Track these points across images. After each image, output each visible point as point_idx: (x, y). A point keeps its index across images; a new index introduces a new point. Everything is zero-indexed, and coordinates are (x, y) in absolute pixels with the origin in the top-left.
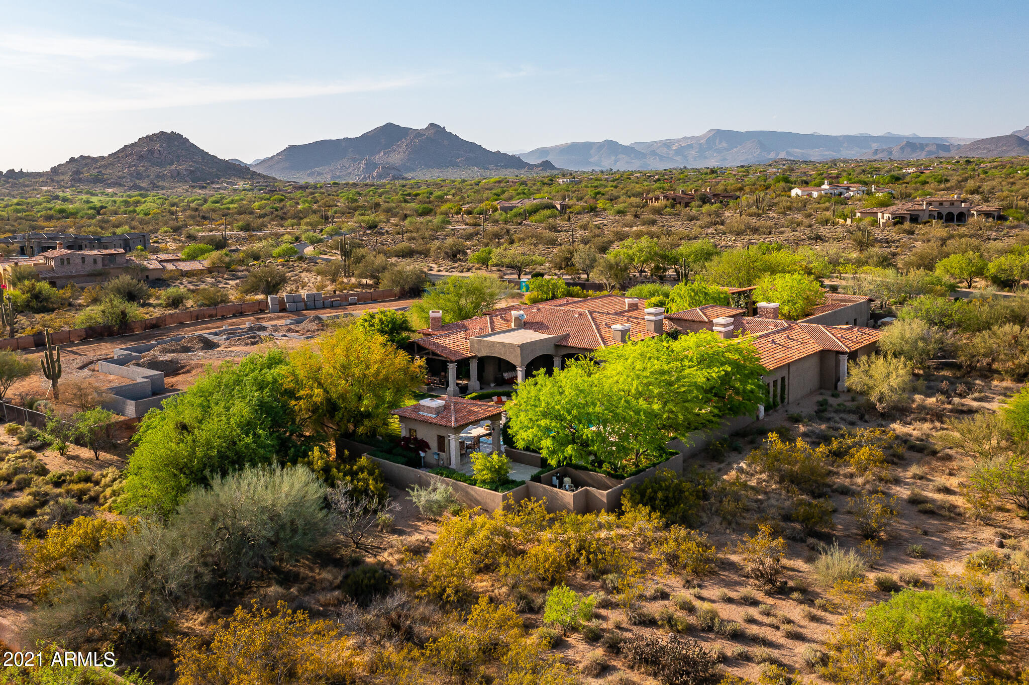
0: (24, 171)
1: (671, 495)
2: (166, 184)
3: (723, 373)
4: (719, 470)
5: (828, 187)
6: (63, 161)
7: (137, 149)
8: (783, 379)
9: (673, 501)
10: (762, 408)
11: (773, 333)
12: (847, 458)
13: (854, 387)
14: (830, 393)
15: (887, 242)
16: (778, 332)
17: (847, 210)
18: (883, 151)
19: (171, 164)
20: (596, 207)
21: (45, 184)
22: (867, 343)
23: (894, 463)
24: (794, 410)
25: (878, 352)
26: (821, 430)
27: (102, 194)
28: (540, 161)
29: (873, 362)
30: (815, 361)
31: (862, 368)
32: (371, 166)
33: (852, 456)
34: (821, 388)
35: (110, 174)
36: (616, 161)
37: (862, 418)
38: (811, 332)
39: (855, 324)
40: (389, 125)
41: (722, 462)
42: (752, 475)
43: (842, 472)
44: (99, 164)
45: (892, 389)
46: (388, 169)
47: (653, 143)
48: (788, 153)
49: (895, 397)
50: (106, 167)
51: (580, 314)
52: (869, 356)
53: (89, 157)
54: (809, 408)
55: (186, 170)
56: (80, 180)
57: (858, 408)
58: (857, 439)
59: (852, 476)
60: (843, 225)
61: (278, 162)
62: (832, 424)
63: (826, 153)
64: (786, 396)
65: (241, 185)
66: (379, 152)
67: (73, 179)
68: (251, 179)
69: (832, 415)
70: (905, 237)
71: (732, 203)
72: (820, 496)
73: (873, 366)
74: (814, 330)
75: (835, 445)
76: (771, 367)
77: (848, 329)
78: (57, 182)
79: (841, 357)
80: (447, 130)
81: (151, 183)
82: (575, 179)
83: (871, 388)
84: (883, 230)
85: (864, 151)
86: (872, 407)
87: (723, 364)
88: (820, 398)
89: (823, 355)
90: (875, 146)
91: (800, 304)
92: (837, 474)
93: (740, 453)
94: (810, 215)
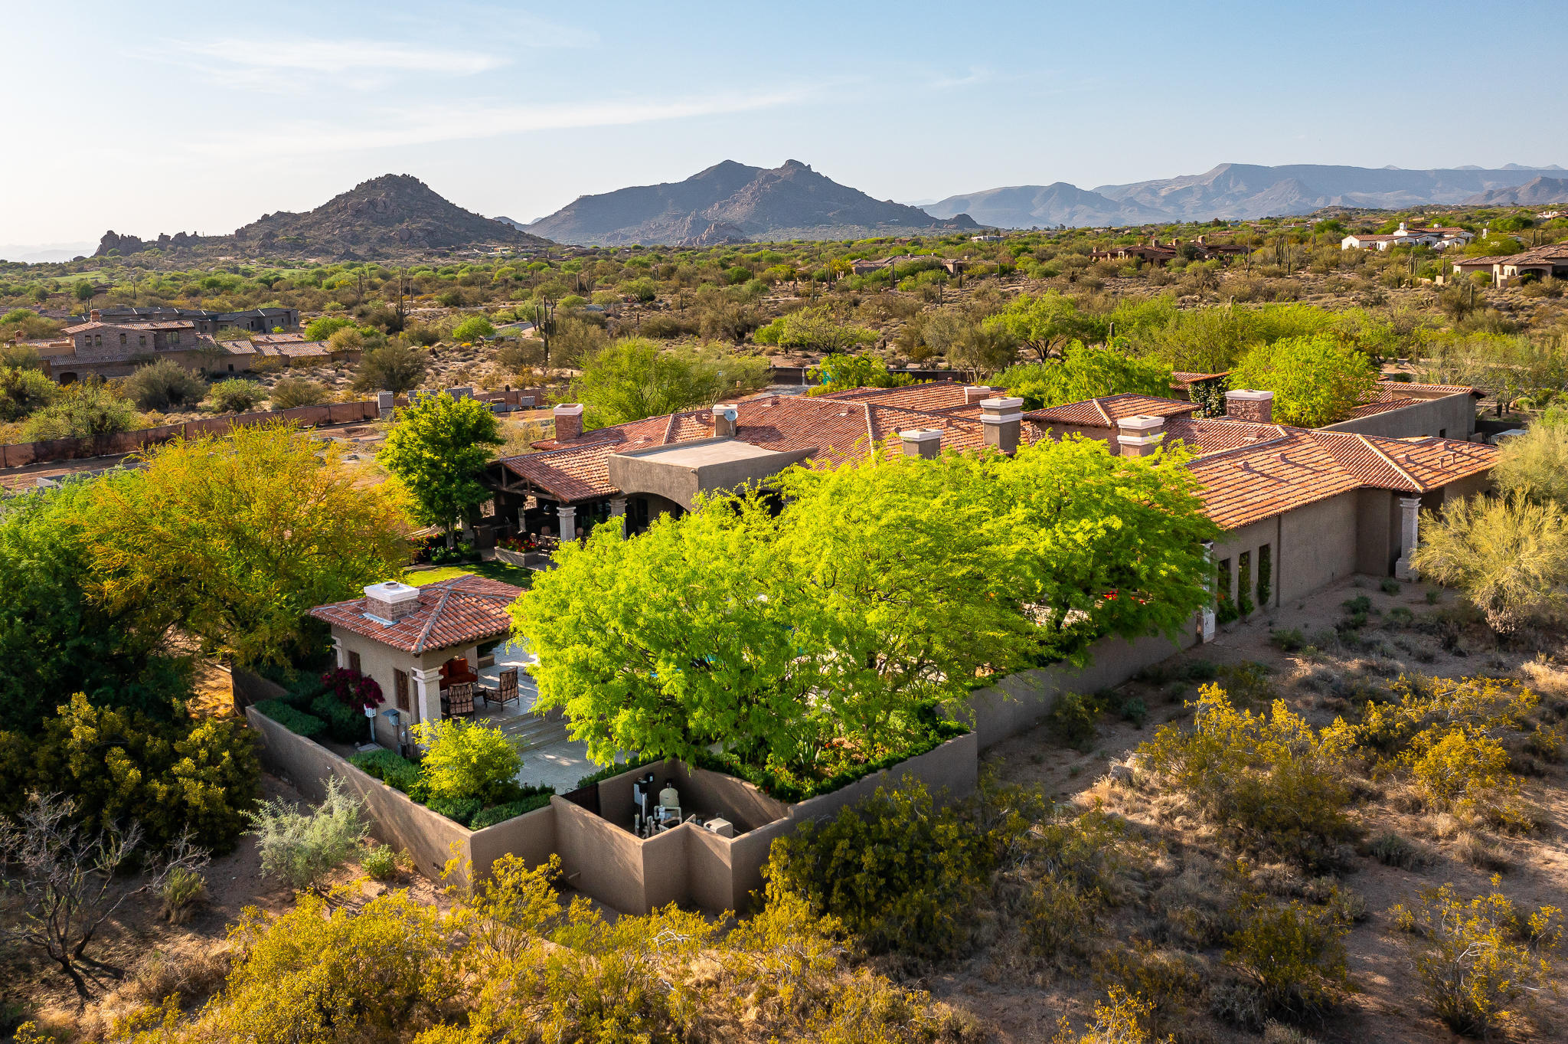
0: (200, 234)
1: (900, 858)
2: (391, 251)
3: (1102, 533)
4: (1074, 774)
5: (1405, 234)
6: (253, 221)
7: (354, 200)
8: (1264, 550)
9: (904, 876)
10: (1210, 617)
11: (1253, 449)
12: (1407, 757)
13: (1431, 572)
14: (1377, 582)
15: (1510, 309)
16: (1262, 448)
17: (1437, 264)
18: (1503, 192)
19: (401, 222)
20: (1013, 269)
21: (223, 253)
22: (1464, 473)
23: (1531, 772)
24: (1288, 624)
25: (1491, 493)
26: (1348, 675)
27: (301, 264)
28: (953, 216)
29: (1479, 514)
30: (1342, 512)
31: (1453, 528)
32: (698, 225)
33: (1421, 753)
34: (1356, 572)
35: (314, 237)
36: (1072, 214)
37: (1449, 645)
38: (1340, 451)
39: (1442, 434)
40: (728, 165)
41: (1088, 751)
42: (1153, 792)
43: (1391, 795)
44: (301, 222)
45: (1525, 578)
46: (723, 228)
47: (1129, 187)
48: (1344, 198)
49: (1533, 598)
50: (309, 227)
51: (851, 411)
52: (1470, 500)
53: (289, 214)
54: (1323, 619)
55: (421, 230)
56: (272, 247)
57: (1442, 620)
58: (1435, 706)
59: (1416, 806)
60: (1428, 286)
61: (564, 222)
62: (1375, 660)
63: (1408, 197)
64: (1272, 589)
65: (499, 250)
66: (712, 205)
67: (263, 246)
68: (516, 242)
69: (1378, 635)
70: (1543, 302)
71: (1238, 259)
72: (1321, 870)
73: (1479, 522)
74: (1345, 445)
75: (1374, 719)
76: (1233, 522)
77: (1422, 445)
78: (242, 250)
79: (1405, 503)
80: (814, 170)
81: (371, 249)
82: (997, 236)
83: (1472, 575)
84: (1503, 292)
85: (1471, 193)
86: (1480, 619)
87: (1108, 511)
88: (1352, 595)
89: (1363, 497)
90: (1488, 185)
91: (1323, 394)
92: (1378, 797)
93: (1138, 728)
94: (1371, 274)
